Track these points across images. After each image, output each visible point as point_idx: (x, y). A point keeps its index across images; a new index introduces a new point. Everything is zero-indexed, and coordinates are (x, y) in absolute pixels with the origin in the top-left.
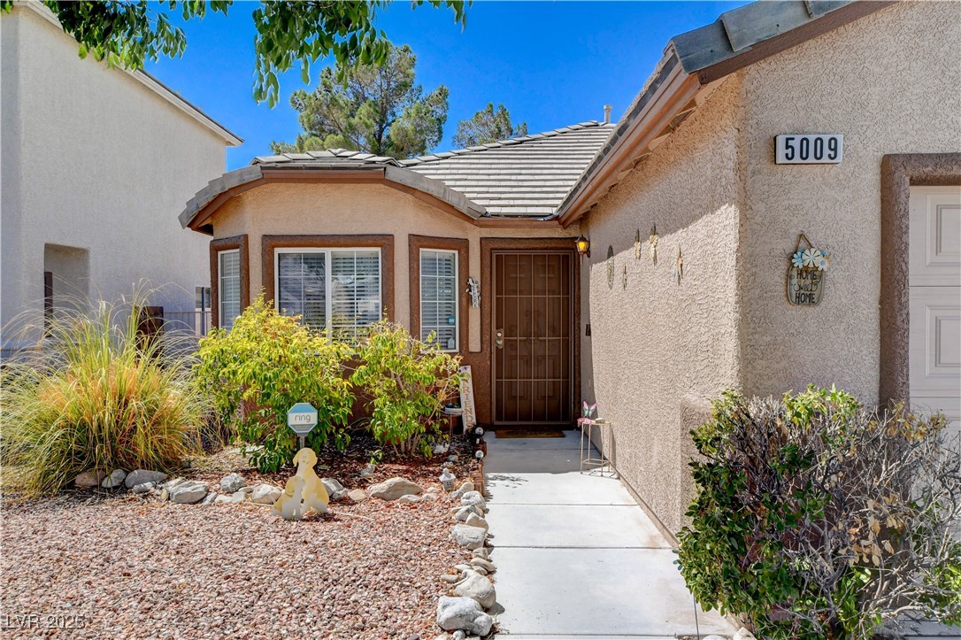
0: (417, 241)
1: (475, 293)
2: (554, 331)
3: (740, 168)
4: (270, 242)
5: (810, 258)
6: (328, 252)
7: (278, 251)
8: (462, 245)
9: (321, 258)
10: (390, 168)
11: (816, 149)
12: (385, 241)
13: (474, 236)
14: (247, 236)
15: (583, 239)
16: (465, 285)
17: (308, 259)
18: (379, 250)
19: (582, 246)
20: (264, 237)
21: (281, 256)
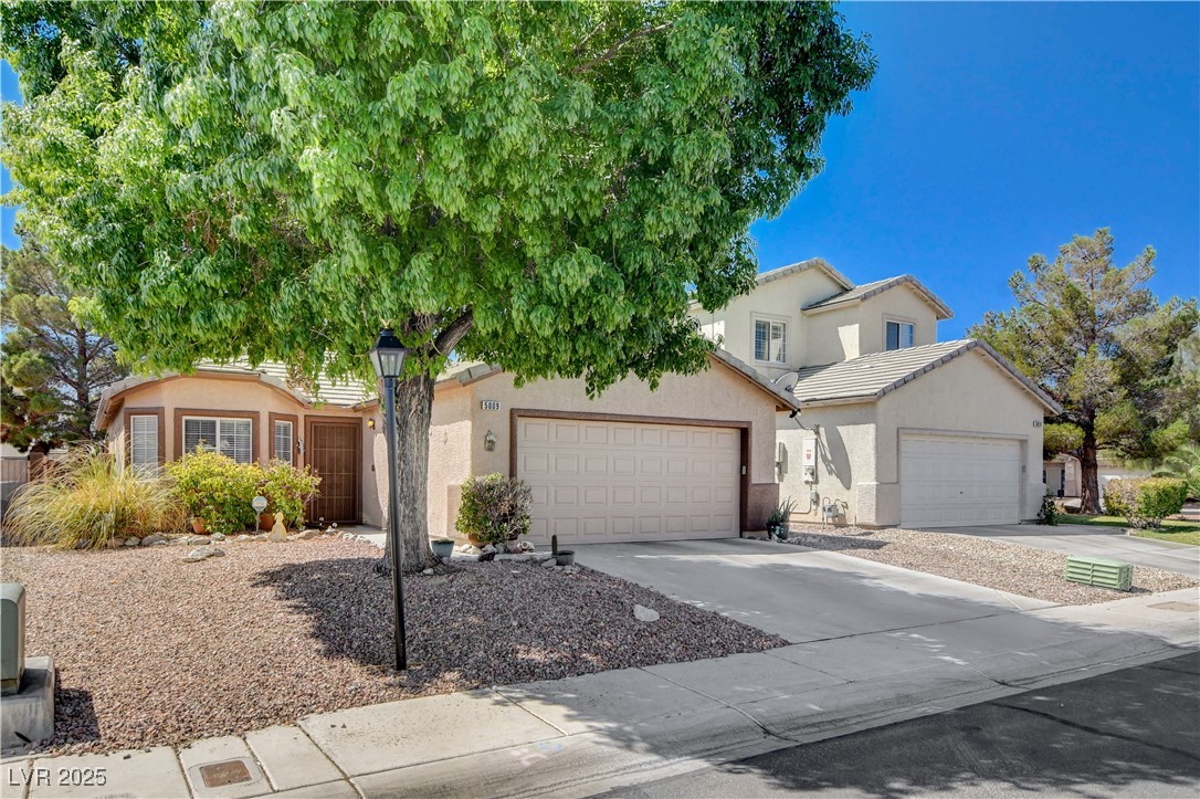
0: (273, 416)
1: (301, 447)
2: (347, 470)
3: (472, 409)
4: (179, 412)
5: (491, 438)
6: (218, 420)
7: (184, 418)
8: (294, 419)
9: (214, 423)
10: (262, 375)
11: (493, 406)
12: (254, 416)
13: (301, 413)
14: (163, 408)
15: (371, 420)
16: (296, 442)
17: (204, 423)
18: (250, 420)
19: (371, 423)
20: (176, 409)
21: (187, 422)
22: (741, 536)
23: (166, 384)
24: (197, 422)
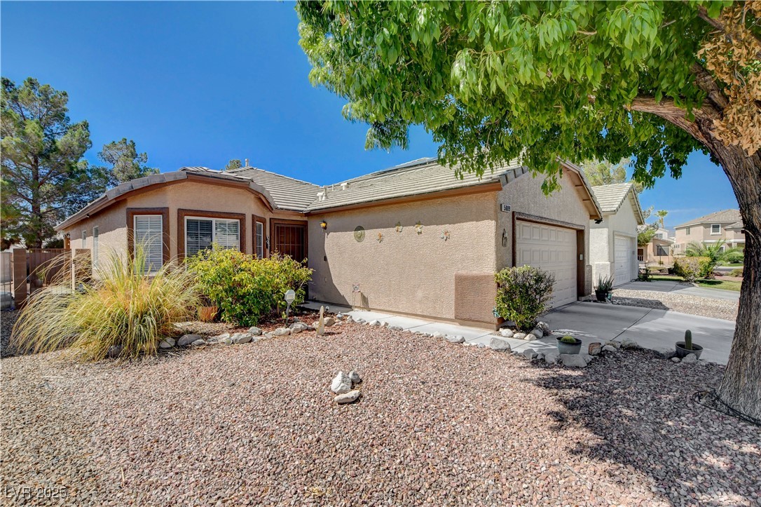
0: (254, 218)
1: (268, 242)
3: (493, 211)
4: (182, 213)
6: (214, 220)
7: (186, 218)
8: (264, 220)
9: (211, 223)
10: (251, 183)
12: (242, 217)
13: (268, 217)
14: (168, 208)
15: (324, 222)
16: (265, 239)
17: (202, 222)
18: (239, 221)
19: (323, 225)
20: (179, 210)
21: (187, 220)
22: (578, 300)
23: (171, 187)
24: (196, 222)
